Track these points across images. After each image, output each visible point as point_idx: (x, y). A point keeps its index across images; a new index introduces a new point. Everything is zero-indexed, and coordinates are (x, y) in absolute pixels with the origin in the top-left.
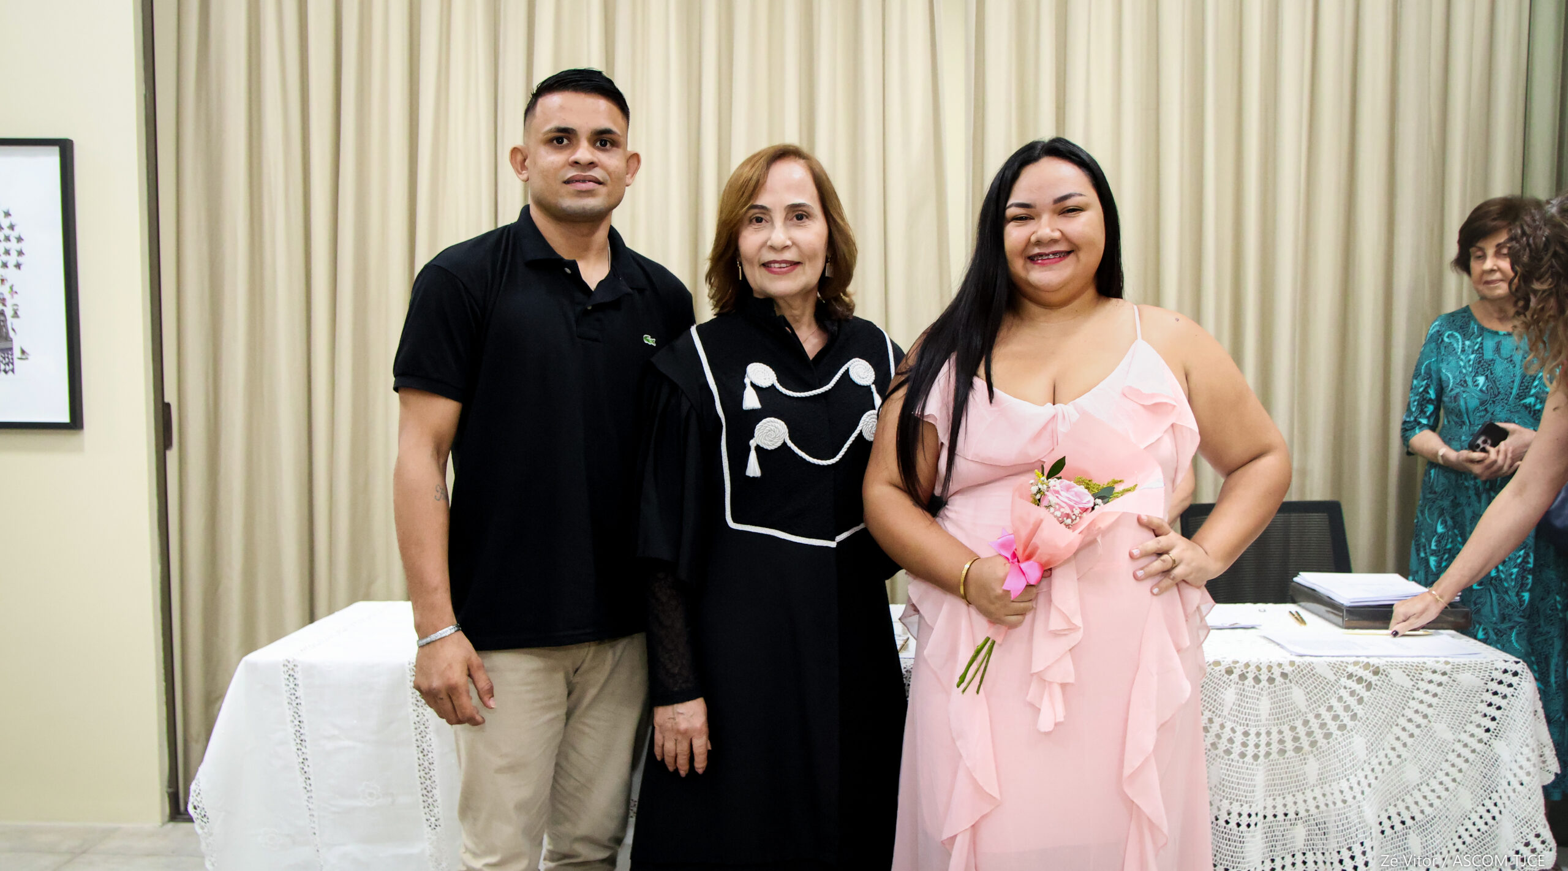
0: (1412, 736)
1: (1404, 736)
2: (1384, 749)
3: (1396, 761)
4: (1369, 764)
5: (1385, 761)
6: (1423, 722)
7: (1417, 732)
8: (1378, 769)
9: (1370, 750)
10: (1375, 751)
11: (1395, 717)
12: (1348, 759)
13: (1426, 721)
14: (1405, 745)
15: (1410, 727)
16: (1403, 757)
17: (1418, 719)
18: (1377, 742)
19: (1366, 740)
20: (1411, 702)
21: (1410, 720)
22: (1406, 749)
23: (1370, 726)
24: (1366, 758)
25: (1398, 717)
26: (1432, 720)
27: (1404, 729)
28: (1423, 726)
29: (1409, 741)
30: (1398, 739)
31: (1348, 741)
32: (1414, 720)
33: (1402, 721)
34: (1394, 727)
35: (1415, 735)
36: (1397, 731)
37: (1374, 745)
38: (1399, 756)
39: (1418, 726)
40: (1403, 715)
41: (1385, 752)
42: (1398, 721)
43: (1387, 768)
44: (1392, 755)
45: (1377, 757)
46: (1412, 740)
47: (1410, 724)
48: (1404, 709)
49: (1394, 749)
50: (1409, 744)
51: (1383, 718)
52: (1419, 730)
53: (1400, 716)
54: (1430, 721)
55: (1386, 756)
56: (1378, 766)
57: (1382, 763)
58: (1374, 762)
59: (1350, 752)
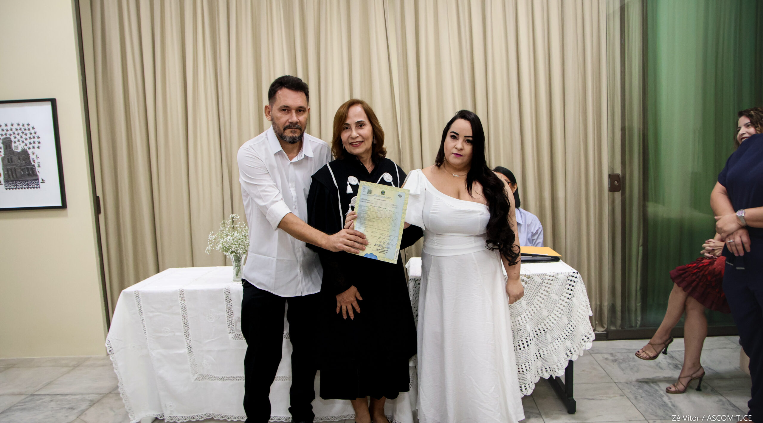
0: (543, 299)
1: (541, 299)
2: (533, 305)
3: (539, 309)
4: (528, 310)
5: (534, 309)
6: (547, 294)
7: (545, 297)
8: (532, 312)
9: (528, 305)
10: (530, 305)
11: (536, 293)
12: (520, 309)
13: (548, 293)
14: (541, 303)
15: (542, 296)
16: (541, 307)
17: (545, 293)
18: (530, 302)
19: (526, 302)
20: (542, 287)
21: (542, 294)
22: (542, 304)
23: (527, 297)
24: (527, 308)
25: (538, 293)
26: (550, 293)
27: (540, 297)
28: (547, 295)
29: (543, 301)
30: (539, 301)
31: (520, 303)
32: (544, 293)
33: (540, 294)
34: (537, 296)
35: (545, 299)
36: (538, 298)
37: (530, 303)
38: (540, 307)
39: (545, 295)
40: (540, 292)
41: (534, 306)
42: (538, 294)
43: (536, 311)
44: (537, 306)
45: (531, 307)
46: (544, 301)
47: (542, 295)
48: (540, 290)
49: (538, 305)
50: (543, 302)
51: (532, 293)
52: (546, 297)
53: (539, 293)
54: (549, 293)
55: (535, 307)
56: (532, 311)
57: (534, 310)
58: (530, 309)
59: (521, 306)
